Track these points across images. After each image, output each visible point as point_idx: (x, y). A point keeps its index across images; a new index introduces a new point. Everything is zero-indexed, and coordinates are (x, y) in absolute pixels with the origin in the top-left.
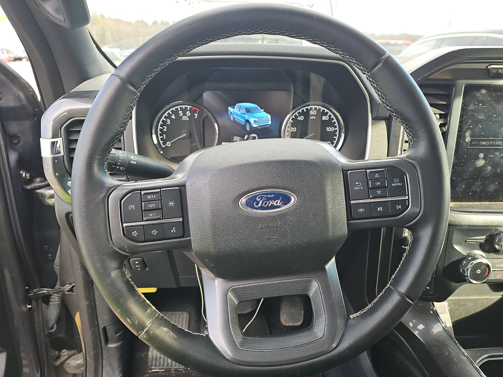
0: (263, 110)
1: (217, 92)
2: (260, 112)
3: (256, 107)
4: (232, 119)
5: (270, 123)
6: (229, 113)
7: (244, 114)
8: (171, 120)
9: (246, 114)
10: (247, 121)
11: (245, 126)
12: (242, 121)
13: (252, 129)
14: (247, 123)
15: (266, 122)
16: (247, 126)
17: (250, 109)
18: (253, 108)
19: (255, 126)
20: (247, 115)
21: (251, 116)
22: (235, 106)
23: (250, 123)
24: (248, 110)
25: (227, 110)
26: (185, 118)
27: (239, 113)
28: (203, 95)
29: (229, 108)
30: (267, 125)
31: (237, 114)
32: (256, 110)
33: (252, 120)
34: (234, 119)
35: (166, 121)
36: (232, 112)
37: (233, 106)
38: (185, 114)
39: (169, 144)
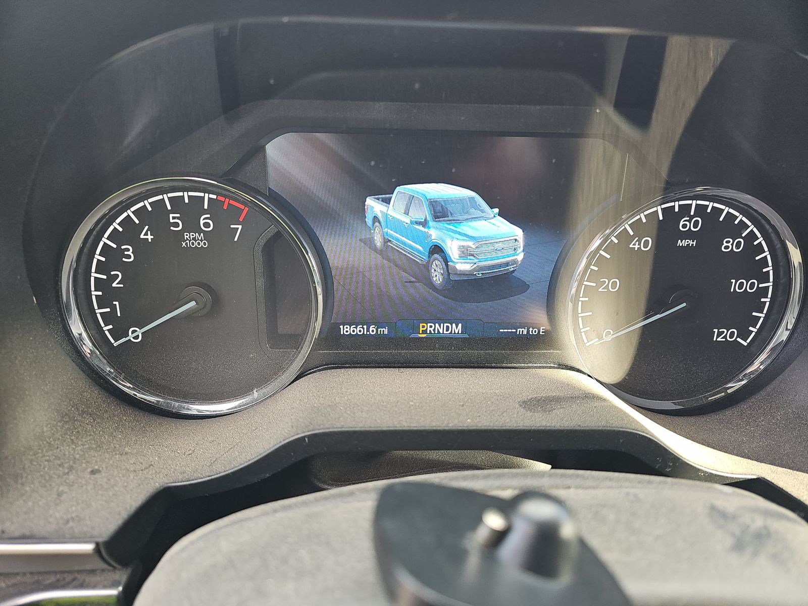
0: (496, 210)
1: (322, 137)
2: (486, 219)
3: (473, 198)
4: (378, 241)
5: (520, 257)
6: (369, 220)
7: (424, 224)
8: (140, 246)
9: (431, 223)
10: (437, 249)
11: (427, 267)
12: (419, 250)
13: (452, 278)
14: (436, 256)
15: (505, 253)
16: (434, 266)
17: (450, 208)
18: (460, 201)
19: (463, 266)
20: (437, 228)
21: (453, 231)
22: (393, 194)
23: (446, 260)
24: (439, 208)
25: (361, 210)
26: (193, 240)
27: (406, 220)
28: (263, 149)
29: (370, 202)
30: (507, 264)
31: (397, 225)
32: (472, 210)
33: (453, 248)
34: (386, 241)
35: (121, 253)
36: (380, 216)
37: (384, 192)
38: (192, 225)
39: (135, 334)
